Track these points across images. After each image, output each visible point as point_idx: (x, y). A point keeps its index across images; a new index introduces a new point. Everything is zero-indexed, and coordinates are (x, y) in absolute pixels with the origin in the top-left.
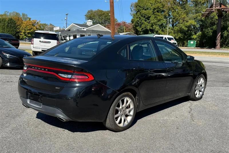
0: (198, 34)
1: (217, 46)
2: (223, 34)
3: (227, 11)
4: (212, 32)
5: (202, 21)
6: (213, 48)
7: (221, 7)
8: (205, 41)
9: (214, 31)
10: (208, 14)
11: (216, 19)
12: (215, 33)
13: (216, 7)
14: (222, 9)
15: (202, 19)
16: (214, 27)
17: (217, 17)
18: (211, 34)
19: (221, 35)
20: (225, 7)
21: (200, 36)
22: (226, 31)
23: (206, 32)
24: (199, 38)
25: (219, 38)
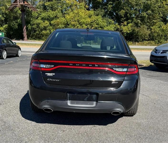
0: (4, 26)
1: (25, 38)
2: (28, 27)
3: (30, 7)
4: (17, 25)
5: (6, 14)
6: (21, 40)
7: (24, 3)
8: (12, 33)
9: (18, 24)
10: (13, 8)
11: (20, 14)
12: (20, 26)
13: (20, 3)
14: (26, 4)
15: (6, 12)
16: (18, 20)
17: (20, 12)
18: (17, 27)
19: (26, 28)
20: (27, 4)
21: (6, 28)
22: (29, 25)
23: (11, 25)
24: (6, 30)
25: (25, 31)
